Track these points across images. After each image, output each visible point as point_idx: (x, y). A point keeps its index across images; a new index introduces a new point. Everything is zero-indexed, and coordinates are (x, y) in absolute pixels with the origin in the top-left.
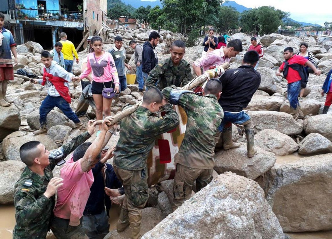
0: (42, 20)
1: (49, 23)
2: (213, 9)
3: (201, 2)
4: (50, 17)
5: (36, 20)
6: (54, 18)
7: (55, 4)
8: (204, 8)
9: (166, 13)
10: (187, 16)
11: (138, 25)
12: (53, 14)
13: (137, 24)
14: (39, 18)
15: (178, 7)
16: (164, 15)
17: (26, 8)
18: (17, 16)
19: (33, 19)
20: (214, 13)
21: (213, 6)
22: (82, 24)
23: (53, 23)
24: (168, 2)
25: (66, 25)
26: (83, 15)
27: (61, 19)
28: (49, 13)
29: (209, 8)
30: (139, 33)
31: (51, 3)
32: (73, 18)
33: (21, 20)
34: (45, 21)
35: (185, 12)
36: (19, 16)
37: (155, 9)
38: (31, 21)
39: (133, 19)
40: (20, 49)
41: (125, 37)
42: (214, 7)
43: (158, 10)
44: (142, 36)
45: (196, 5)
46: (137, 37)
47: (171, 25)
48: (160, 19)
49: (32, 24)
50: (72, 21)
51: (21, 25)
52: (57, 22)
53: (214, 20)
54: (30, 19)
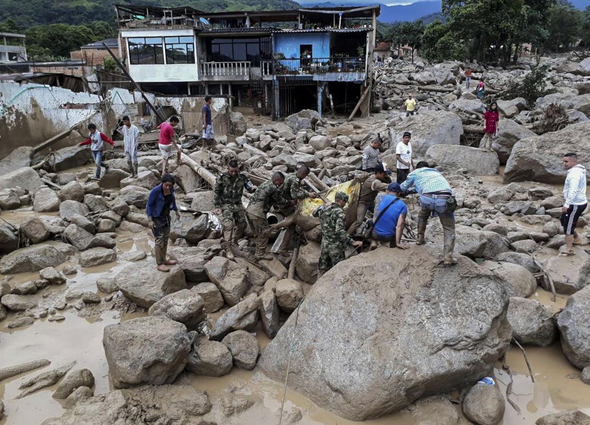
0: (306, 74)
1: (316, 78)
2: (539, 15)
3: (519, 7)
4: (317, 67)
5: (299, 73)
6: (323, 69)
7: (324, 47)
8: (524, 16)
9: (453, 31)
10: (492, 32)
11: (393, 52)
12: (323, 64)
13: (392, 50)
14: (303, 70)
15: (476, 18)
16: (450, 35)
17: (287, 58)
18: (274, 70)
19: (296, 72)
20: (540, 23)
21: (538, 9)
22: (364, 75)
23: (322, 77)
24: (458, 13)
25: (341, 78)
26: (365, 62)
27: (333, 70)
28: (317, 63)
29: (531, 14)
30: (417, 72)
31: (319, 47)
32: (350, 66)
33: (279, 75)
34: (310, 75)
35: (487, 26)
36: (277, 70)
37: (433, 27)
38: (292, 75)
39: (386, 42)
40: (303, 123)
41: (397, 81)
42: (539, 12)
43: (437, 27)
44: (424, 77)
45: (509, 13)
46: (415, 79)
47: (462, 50)
48: (442, 42)
49: (293, 79)
50: (348, 71)
51: (277, 83)
52: (328, 74)
53: (539, 35)
54: (291, 72)
